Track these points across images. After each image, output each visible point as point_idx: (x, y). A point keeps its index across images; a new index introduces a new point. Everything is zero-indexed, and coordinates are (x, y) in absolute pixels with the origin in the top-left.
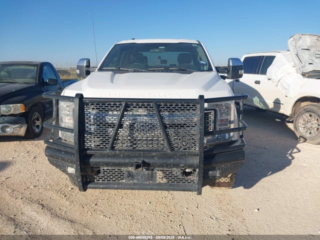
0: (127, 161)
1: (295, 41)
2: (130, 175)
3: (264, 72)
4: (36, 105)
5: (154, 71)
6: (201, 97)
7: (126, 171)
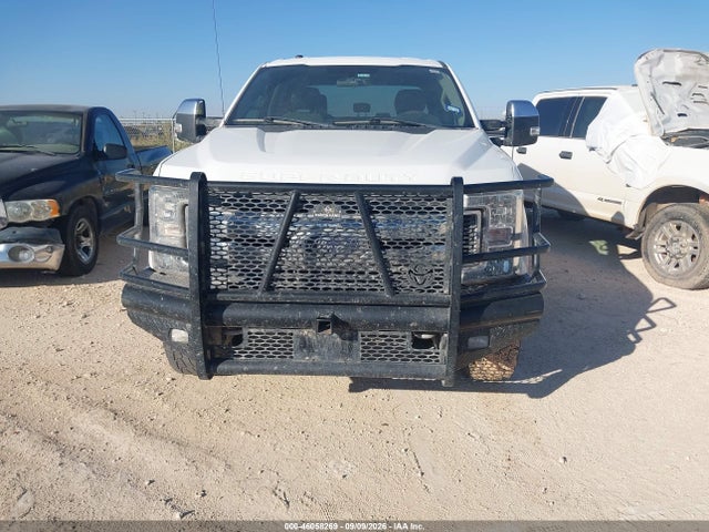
0: (300, 314)
1: (648, 65)
2: (306, 345)
3: (580, 133)
4: (80, 202)
5: (349, 127)
6: (457, 181)
7: (297, 336)
